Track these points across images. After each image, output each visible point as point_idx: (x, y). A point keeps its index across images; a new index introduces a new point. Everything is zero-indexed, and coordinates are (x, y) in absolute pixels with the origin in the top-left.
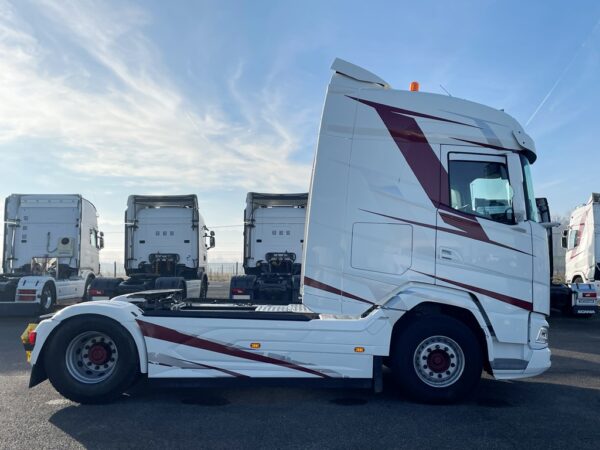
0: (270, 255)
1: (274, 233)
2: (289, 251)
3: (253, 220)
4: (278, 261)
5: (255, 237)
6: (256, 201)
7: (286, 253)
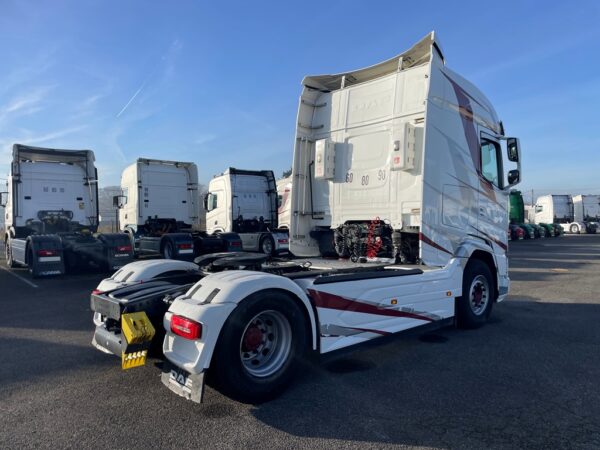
0: (42, 214)
1: (46, 190)
2: (65, 209)
3: (19, 175)
4: (52, 220)
5: (22, 194)
6: (22, 154)
7: (62, 211)
